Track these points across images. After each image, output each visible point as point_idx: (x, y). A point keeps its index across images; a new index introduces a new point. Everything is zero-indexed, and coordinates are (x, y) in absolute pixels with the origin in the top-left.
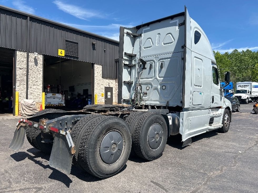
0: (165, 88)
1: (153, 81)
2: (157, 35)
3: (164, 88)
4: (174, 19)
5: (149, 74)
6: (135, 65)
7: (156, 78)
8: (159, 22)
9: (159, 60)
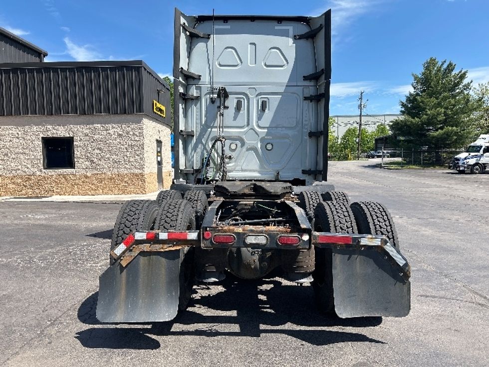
0: (272, 148)
1: (245, 133)
2: (249, 45)
3: (269, 147)
4: (283, 23)
5: (235, 118)
6: (198, 98)
7: (253, 129)
8: (252, 21)
9: (257, 96)
